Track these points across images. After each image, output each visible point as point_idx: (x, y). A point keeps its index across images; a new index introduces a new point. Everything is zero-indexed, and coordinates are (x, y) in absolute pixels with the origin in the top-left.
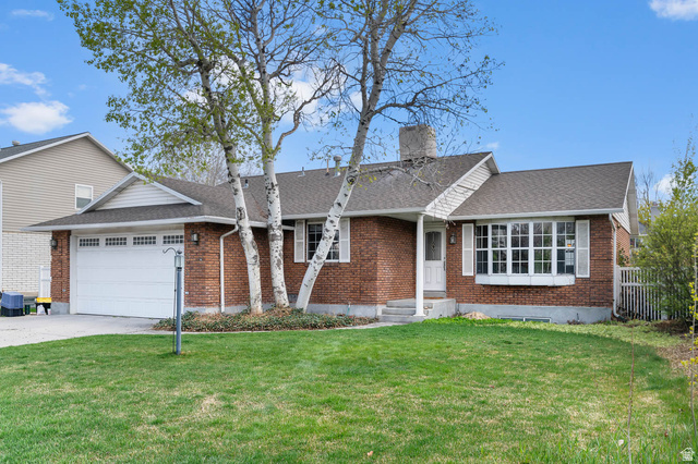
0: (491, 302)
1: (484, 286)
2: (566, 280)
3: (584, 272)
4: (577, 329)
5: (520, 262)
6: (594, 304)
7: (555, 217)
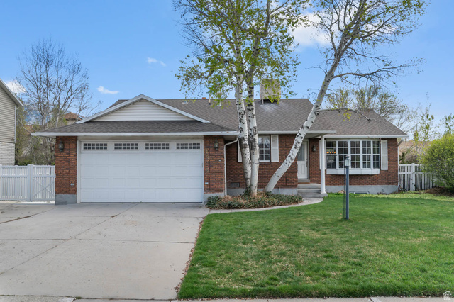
0: (336, 184)
1: (332, 175)
2: (376, 171)
3: (385, 167)
4: (381, 196)
5: (355, 162)
6: (390, 184)
7: (372, 138)
